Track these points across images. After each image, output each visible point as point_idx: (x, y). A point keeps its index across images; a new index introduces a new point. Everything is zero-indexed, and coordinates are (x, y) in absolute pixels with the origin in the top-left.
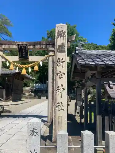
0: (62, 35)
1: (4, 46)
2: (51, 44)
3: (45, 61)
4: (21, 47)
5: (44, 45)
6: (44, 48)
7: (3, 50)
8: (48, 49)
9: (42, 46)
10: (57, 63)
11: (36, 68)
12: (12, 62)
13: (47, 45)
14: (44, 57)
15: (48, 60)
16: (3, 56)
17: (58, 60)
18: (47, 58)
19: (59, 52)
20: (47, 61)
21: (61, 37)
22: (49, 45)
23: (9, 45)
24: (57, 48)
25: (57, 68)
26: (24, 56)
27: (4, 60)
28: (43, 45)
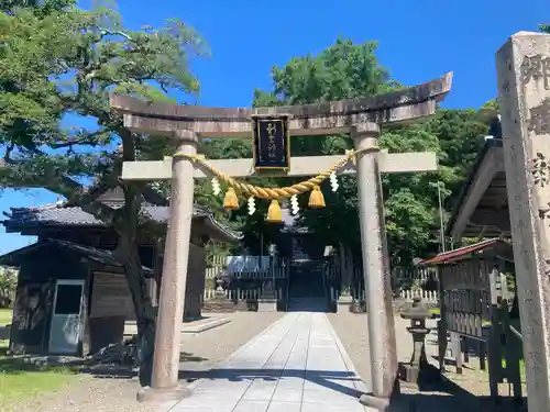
0: (541, 71)
1: (198, 127)
2: (365, 111)
3: (346, 172)
4: (264, 125)
5: (342, 114)
6: (339, 124)
7: (196, 139)
8: (355, 128)
9: (331, 119)
10: (534, 173)
11: (317, 198)
12: (231, 181)
13: (350, 113)
14: (345, 157)
15: (357, 168)
16: (197, 161)
17: (535, 161)
18: (354, 159)
19: (537, 133)
20: (352, 171)
21: (536, 78)
22: (357, 113)
23: (216, 120)
24: (529, 117)
25: (536, 192)
26: (273, 159)
27: (200, 174)
28: (335, 114)
